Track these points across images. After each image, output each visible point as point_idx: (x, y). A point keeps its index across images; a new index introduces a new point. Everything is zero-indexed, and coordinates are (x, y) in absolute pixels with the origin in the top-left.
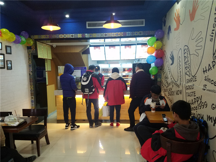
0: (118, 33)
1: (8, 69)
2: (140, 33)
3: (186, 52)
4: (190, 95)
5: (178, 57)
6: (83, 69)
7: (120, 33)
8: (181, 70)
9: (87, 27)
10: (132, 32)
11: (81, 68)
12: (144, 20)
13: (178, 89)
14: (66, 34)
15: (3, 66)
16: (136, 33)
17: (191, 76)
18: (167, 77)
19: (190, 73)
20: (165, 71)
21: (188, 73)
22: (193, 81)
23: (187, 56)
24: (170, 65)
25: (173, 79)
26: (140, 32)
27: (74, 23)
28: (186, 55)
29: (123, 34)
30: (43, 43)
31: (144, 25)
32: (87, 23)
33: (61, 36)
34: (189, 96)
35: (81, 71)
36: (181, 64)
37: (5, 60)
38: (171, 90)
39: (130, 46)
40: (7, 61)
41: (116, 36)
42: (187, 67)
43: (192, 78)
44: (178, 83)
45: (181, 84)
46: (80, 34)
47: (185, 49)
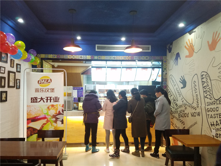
0: (126, 56)
1: (17, 88)
2: (147, 58)
3: (204, 78)
4: (213, 116)
5: (193, 81)
6: (79, 89)
7: (128, 57)
8: (198, 93)
9: (96, 50)
10: (139, 57)
11: (77, 88)
12: (150, 46)
13: (194, 111)
14: (75, 55)
15: (13, 85)
16: (143, 58)
17: (213, 99)
18: (175, 99)
19: (212, 96)
20: (172, 94)
21: (208, 96)
22: (217, 104)
23: (206, 81)
24: (180, 88)
25: (185, 102)
26: (146, 56)
27: (83, 45)
28: (204, 80)
29: (131, 58)
30: (47, 62)
31: (150, 51)
32: (97, 45)
33: (70, 57)
34: (211, 117)
35: (78, 91)
36: (197, 87)
37: (16, 79)
38: (184, 112)
39: (131, 69)
40: (17, 79)
41: (124, 59)
42: (207, 91)
43: (214, 101)
44: (195, 105)
45: (200, 107)
46: (89, 55)
47: (203, 75)
